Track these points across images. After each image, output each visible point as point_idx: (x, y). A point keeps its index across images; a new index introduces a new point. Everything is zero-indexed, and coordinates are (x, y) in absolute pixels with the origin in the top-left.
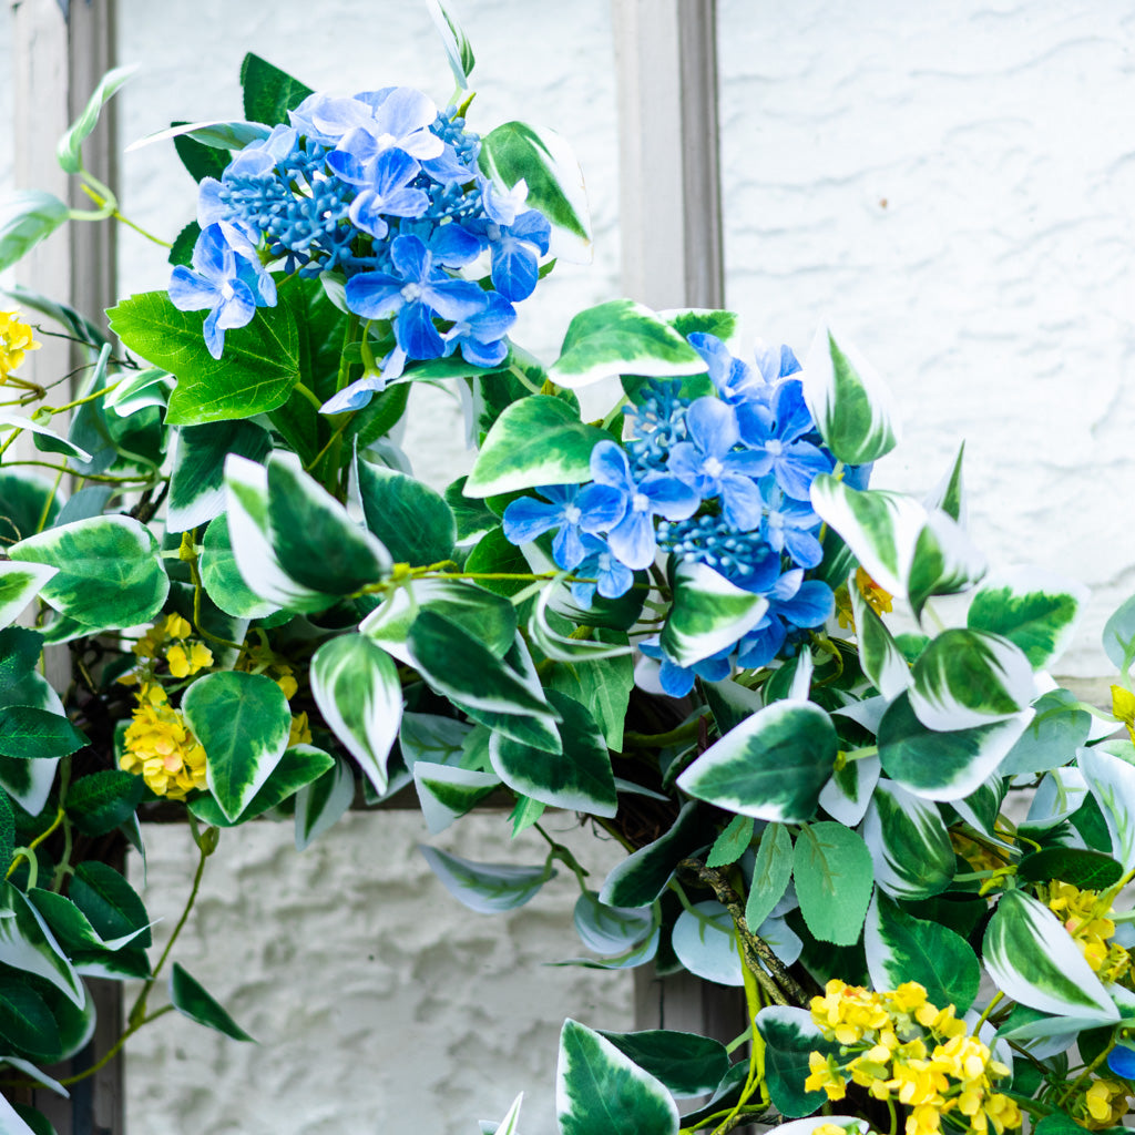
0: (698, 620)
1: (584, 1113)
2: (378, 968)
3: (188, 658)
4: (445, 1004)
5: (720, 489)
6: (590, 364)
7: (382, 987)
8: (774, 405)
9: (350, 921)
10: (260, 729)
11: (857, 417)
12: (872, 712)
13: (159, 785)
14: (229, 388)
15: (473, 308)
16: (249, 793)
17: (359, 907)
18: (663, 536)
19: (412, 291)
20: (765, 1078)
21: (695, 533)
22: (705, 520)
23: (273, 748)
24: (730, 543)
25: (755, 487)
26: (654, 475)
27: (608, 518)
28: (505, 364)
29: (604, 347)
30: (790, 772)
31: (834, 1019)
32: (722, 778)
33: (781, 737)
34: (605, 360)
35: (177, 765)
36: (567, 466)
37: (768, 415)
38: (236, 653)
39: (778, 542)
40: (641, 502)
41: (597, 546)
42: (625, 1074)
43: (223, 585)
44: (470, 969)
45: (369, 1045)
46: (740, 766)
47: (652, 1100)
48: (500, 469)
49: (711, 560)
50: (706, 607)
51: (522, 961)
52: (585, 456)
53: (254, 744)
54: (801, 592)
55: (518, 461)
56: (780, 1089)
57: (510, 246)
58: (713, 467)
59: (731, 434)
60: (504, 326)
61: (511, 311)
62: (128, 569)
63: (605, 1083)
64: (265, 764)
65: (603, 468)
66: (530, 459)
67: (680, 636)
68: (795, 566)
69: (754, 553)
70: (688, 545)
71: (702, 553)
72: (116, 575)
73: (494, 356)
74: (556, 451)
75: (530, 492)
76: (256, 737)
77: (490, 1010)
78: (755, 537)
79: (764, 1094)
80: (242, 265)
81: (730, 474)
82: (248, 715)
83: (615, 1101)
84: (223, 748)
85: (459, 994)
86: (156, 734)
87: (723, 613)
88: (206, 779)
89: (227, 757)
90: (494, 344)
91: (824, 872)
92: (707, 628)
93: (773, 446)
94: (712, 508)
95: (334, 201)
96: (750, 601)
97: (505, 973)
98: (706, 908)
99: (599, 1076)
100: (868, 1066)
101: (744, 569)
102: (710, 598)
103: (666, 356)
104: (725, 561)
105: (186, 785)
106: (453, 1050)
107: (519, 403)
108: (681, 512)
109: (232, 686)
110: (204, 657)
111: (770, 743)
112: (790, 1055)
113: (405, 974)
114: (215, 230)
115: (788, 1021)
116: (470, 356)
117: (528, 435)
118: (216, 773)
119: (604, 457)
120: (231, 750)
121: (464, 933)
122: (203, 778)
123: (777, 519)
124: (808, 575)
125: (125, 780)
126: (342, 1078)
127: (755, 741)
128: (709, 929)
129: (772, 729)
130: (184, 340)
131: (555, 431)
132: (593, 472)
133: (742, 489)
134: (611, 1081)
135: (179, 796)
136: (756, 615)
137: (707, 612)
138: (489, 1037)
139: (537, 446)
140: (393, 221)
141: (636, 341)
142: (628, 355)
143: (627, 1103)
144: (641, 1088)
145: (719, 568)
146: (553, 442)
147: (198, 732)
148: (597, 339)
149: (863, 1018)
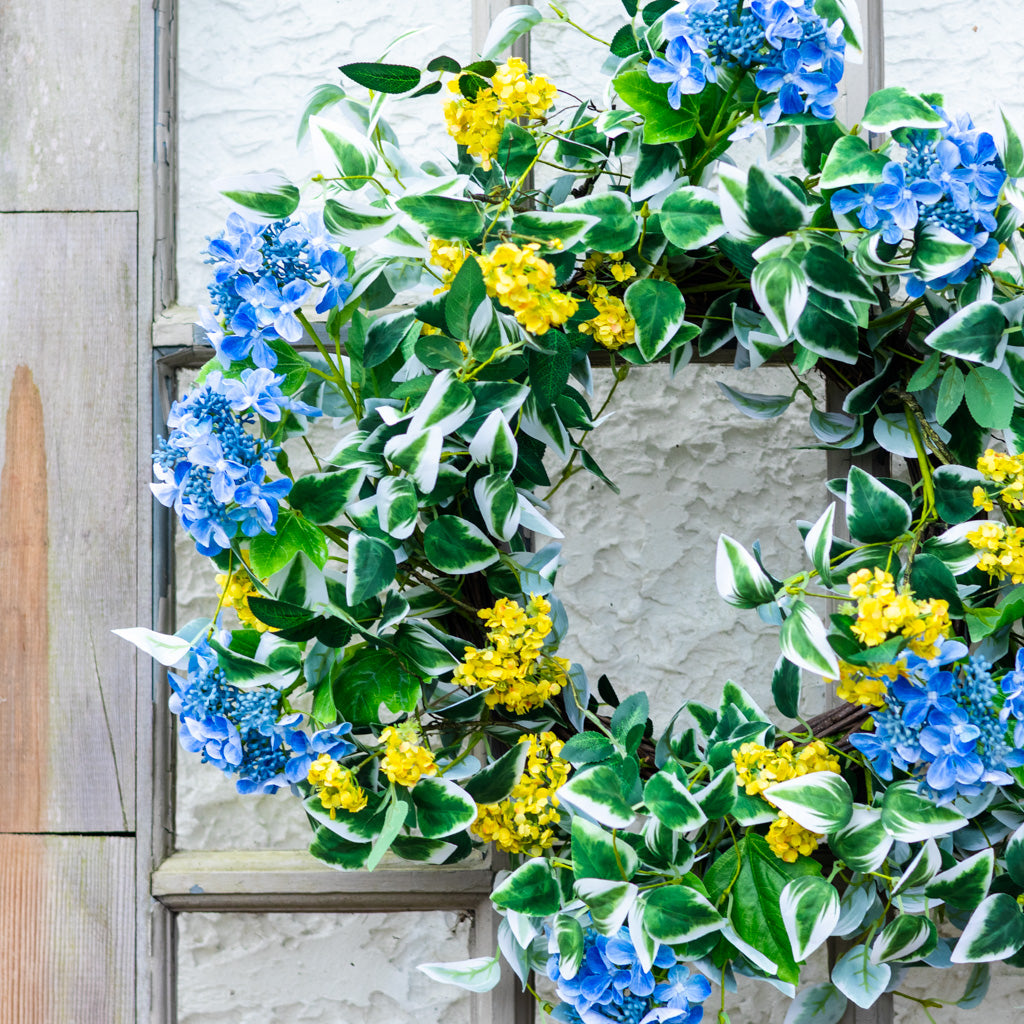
0: (936, 257)
1: (861, 515)
2: (645, 459)
3: (624, 271)
4: (684, 480)
5: (953, 189)
6: (888, 121)
7: (649, 470)
8: (976, 146)
9: (628, 432)
10: (667, 311)
11: (1017, 153)
12: (1009, 309)
13: (608, 341)
14: (669, 125)
15: (822, 87)
16: (660, 346)
17: (633, 424)
18: (922, 212)
19: (789, 78)
20: (935, 506)
21: (939, 211)
22: (946, 204)
23: (675, 321)
24: (958, 217)
25: (967, 188)
26: (918, 180)
27: (890, 202)
28: (833, 119)
29: (894, 112)
30: (983, 337)
31: (992, 468)
32: (949, 340)
33: (979, 318)
34: (896, 119)
35: (618, 329)
36: (871, 174)
37: (973, 150)
38: (651, 268)
39: (977, 217)
40: (907, 194)
41: (885, 215)
42: (883, 495)
43: (674, 231)
44: (698, 461)
45: (638, 503)
46: (958, 334)
47: (898, 508)
48: (837, 174)
49: (947, 226)
50: (943, 250)
51: (730, 456)
52: (880, 169)
53: (665, 319)
54: (987, 244)
55: (846, 170)
56: (945, 509)
57: (830, 54)
58: (946, 177)
59: (956, 160)
60: (831, 98)
61: (834, 89)
62: (620, 221)
63: (872, 499)
64: (671, 329)
65: (889, 176)
66: (852, 170)
67: (925, 265)
68: (985, 230)
69: (966, 223)
70: (935, 218)
71: (942, 222)
72: (614, 224)
73: (828, 114)
74: (865, 166)
75: (848, 187)
76: (667, 315)
77: (709, 484)
78: (968, 214)
79: (934, 513)
80: (695, 60)
81: (954, 181)
82: (662, 303)
83: (877, 508)
84: (647, 320)
85: (692, 475)
86: (608, 312)
87: (952, 253)
88: (636, 337)
89: (649, 326)
90: (827, 107)
91: (984, 393)
92: (943, 261)
93: (973, 166)
94: (948, 198)
95: (755, 28)
96: (968, 247)
97: (720, 463)
98: (890, 417)
99: (869, 496)
100: (1012, 492)
101: (963, 231)
102: (945, 245)
103: (926, 118)
104: (954, 226)
105: (621, 340)
106: (688, 507)
107: (841, 139)
108: (931, 201)
109: (651, 286)
110: (631, 271)
111: (974, 322)
112: (952, 492)
113: (661, 463)
114: (681, 41)
115: (954, 473)
116: (816, 113)
117: (848, 156)
118: (642, 334)
119: (890, 170)
120: (652, 322)
121: (697, 440)
122: (632, 337)
123: (975, 205)
124: (992, 235)
125: (582, 337)
126: (621, 523)
127: (966, 321)
128: (893, 428)
129: (975, 314)
130: (648, 97)
131: (861, 155)
132: (882, 179)
133: (960, 189)
134: (876, 498)
135: (616, 347)
136: (970, 254)
137: (942, 253)
138: (709, 499)
139: (855, 163)
140: (784, 40)
141: (910, 109)
142: (907, 117)
143: (884, 510)
144: (893, 502)
145: (950, 229)
146: (862, 160)
147: (633, 311)
148: (890, 107)
149: (1009, 468)
